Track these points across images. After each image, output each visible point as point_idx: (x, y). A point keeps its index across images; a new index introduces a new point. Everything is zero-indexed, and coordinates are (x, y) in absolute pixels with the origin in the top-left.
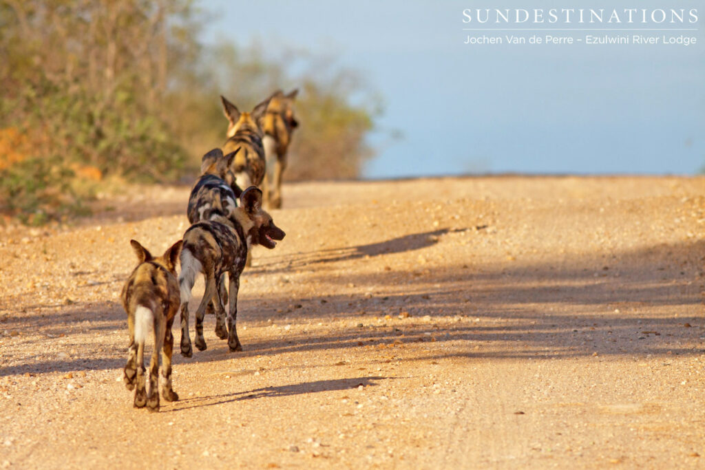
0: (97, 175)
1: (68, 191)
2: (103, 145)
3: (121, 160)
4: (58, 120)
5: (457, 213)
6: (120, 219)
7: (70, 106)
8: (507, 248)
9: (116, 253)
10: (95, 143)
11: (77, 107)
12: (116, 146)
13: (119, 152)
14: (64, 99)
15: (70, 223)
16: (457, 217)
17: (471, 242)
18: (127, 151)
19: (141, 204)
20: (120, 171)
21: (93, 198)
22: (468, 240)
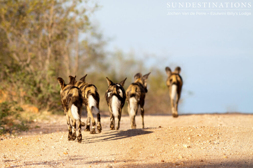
0: (37, 110)
1: (18, 118)
2: (40, 96)
3: (49, 103)
4: (19, 83)
5: (200, 133)
6: (41, 133)
7: (25, 77)
8: (224, 151)
9: (28, 151)
10: (36, 95)
11: (28, 77)
12: (46, 97)
13: (48, 100)
14: (22, 74)
15: (16, 134)
16: (200, 135)
17: (206, 148)
18: (52, 99)
19: (54, 125)
20: (48, 108)
21: (31, 122)
22: (205, 147)
